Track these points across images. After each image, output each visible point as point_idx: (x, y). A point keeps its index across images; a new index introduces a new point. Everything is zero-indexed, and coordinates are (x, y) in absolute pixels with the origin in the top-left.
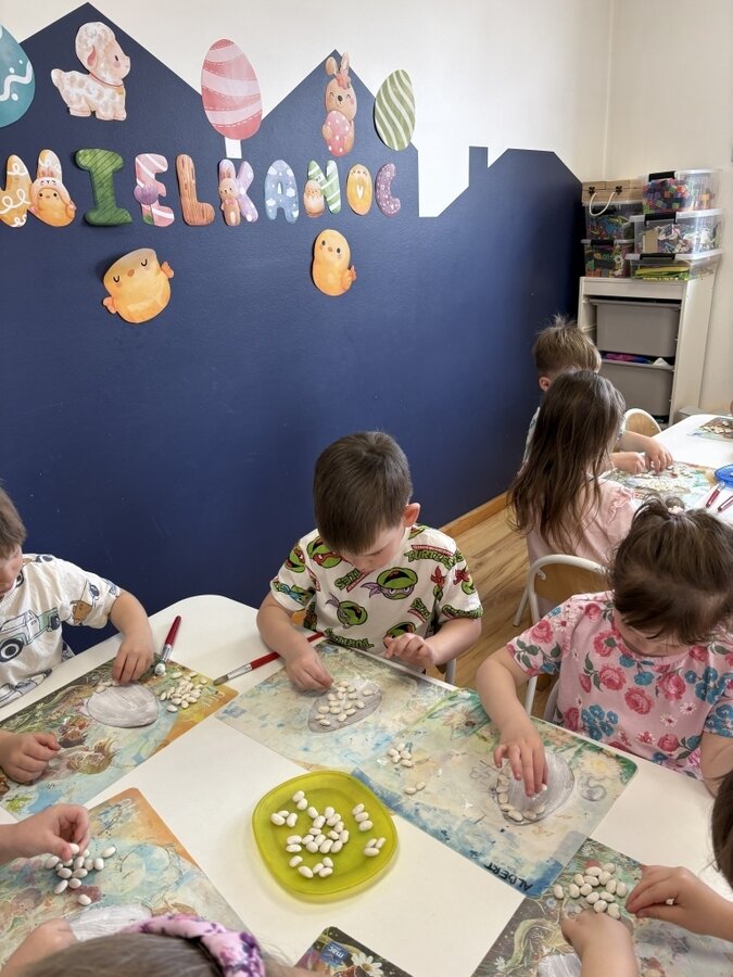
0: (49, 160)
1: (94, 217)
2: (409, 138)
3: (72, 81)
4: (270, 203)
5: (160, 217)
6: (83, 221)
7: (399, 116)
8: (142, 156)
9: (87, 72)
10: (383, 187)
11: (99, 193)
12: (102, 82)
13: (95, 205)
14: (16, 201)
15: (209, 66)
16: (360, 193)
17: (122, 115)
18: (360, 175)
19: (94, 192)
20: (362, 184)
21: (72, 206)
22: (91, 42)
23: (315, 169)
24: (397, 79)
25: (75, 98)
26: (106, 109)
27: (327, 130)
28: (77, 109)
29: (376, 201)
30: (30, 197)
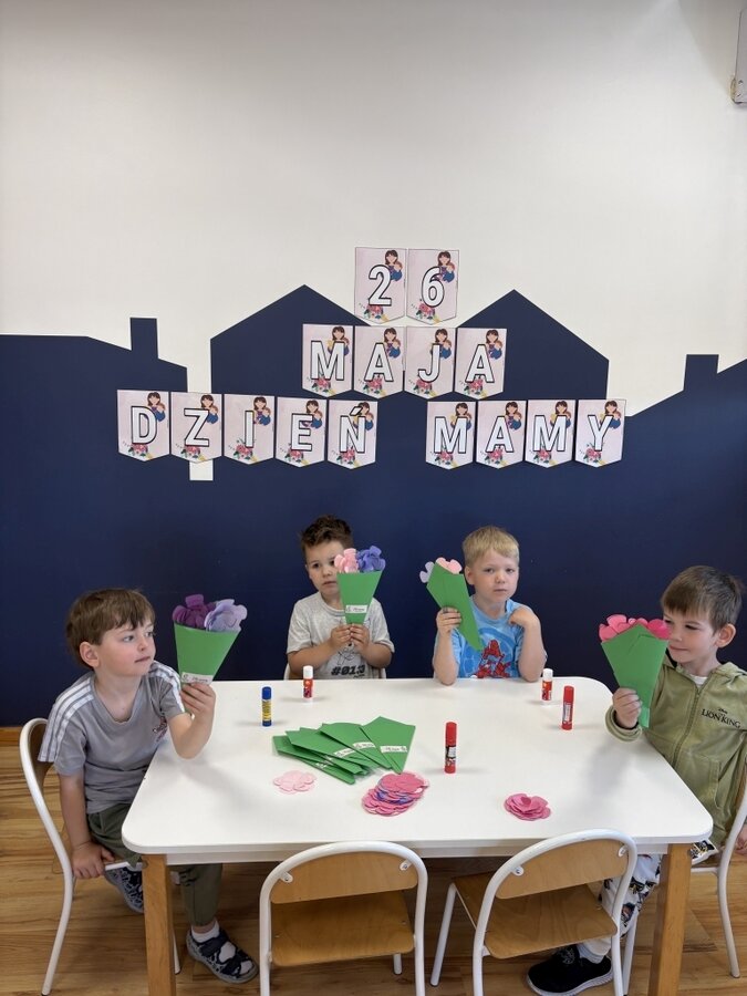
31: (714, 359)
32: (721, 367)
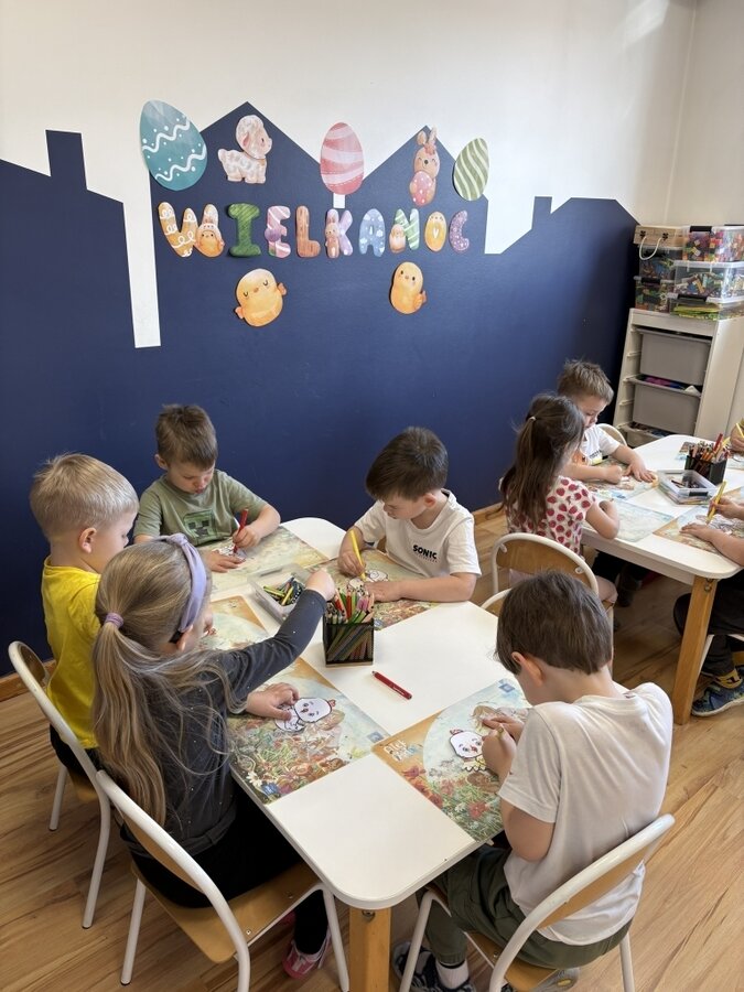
0: (211, 212)
1: (236, 250)
2: (481, 191)
3: (232, 156)
4: (363, 241)
5: (281, 251)
6: (228, 254)
7: (474, 173)
8: (273, 208)
9: (242, 150)
10: (455, 229)
11: (241, 234)
12: (251, 157)
13: (237, 242)
14: (187, 239)
15: (328, 143)
16: (436, 234)
17: (263, 180)
18: (437, 220)
19: (237, 232)
20: (438, 227)
21: (222, 243)
22: (246, 129)
23: (401, 215)
24: (476, 146)
25: (232, 169)
26: (252, 176)
27: (413, 187)
28: (233, 177)
29: (448, 240)
30: (196, 237)
31: (548, 200)
32: (554, 207)
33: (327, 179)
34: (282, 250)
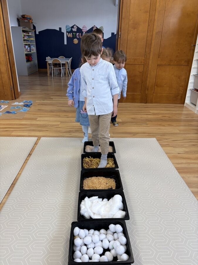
8: (77, 33)
9: (74, 28)
11: (74, 35)
15: (83, 27)
24: (101, 27)
26: (75, 30)
28: (73, 31)
30: (70, 35)
32: (115, 34)
33: (83, 31)
34: (78, 37)
